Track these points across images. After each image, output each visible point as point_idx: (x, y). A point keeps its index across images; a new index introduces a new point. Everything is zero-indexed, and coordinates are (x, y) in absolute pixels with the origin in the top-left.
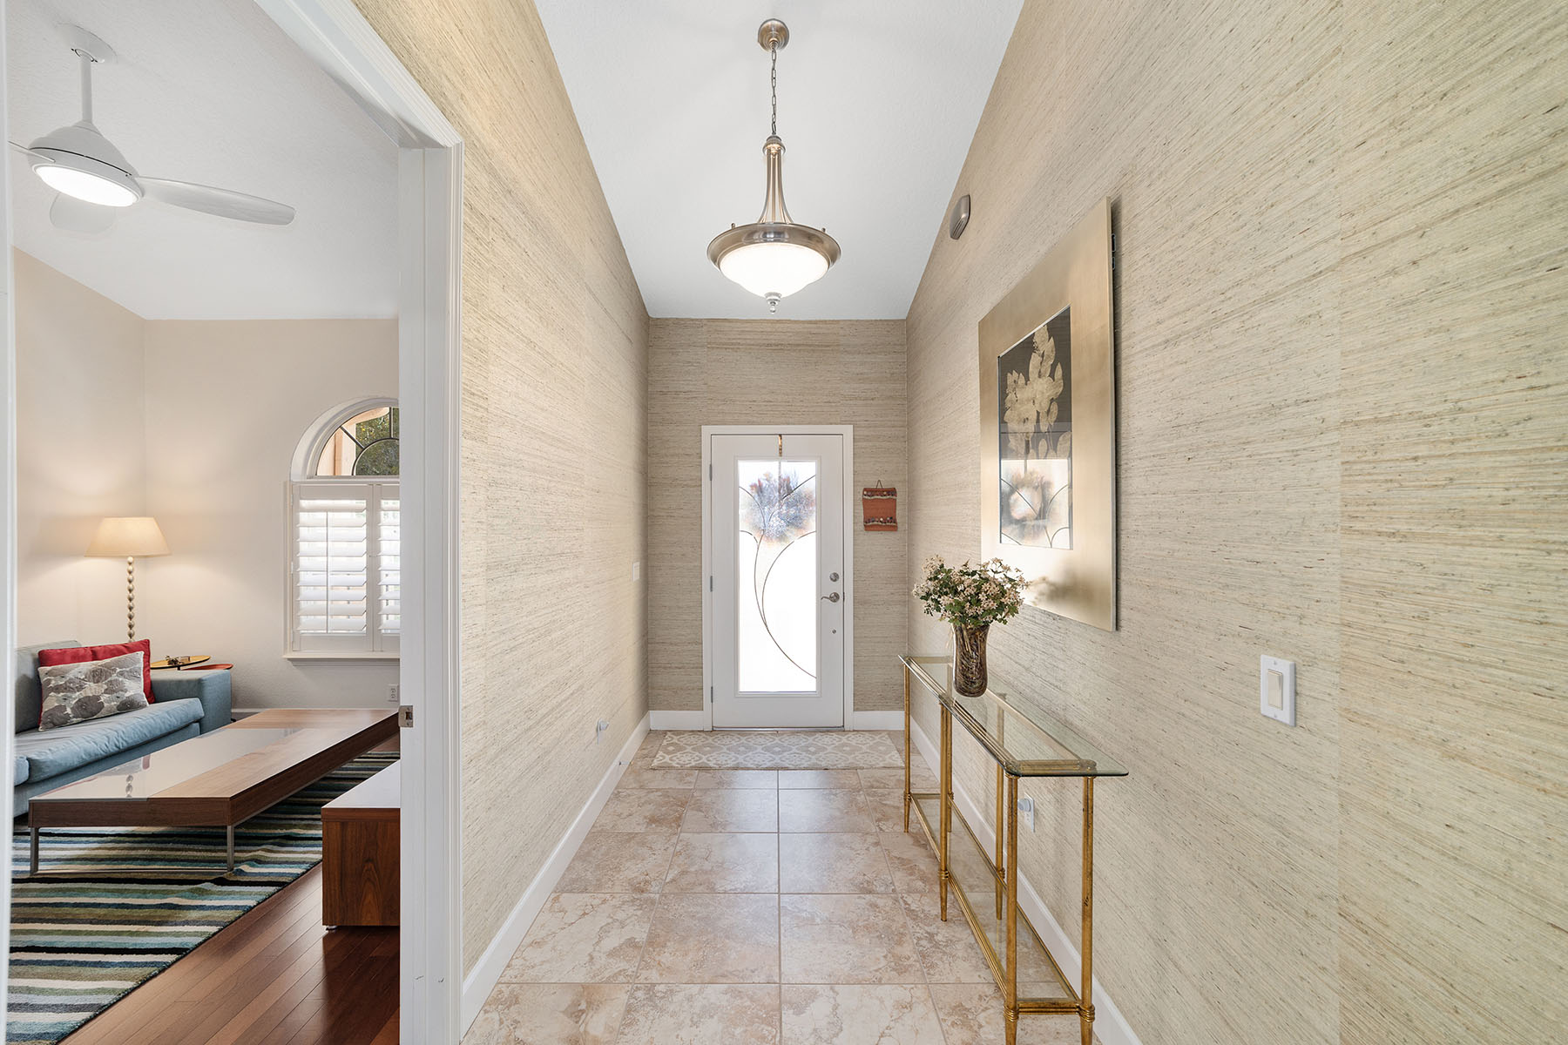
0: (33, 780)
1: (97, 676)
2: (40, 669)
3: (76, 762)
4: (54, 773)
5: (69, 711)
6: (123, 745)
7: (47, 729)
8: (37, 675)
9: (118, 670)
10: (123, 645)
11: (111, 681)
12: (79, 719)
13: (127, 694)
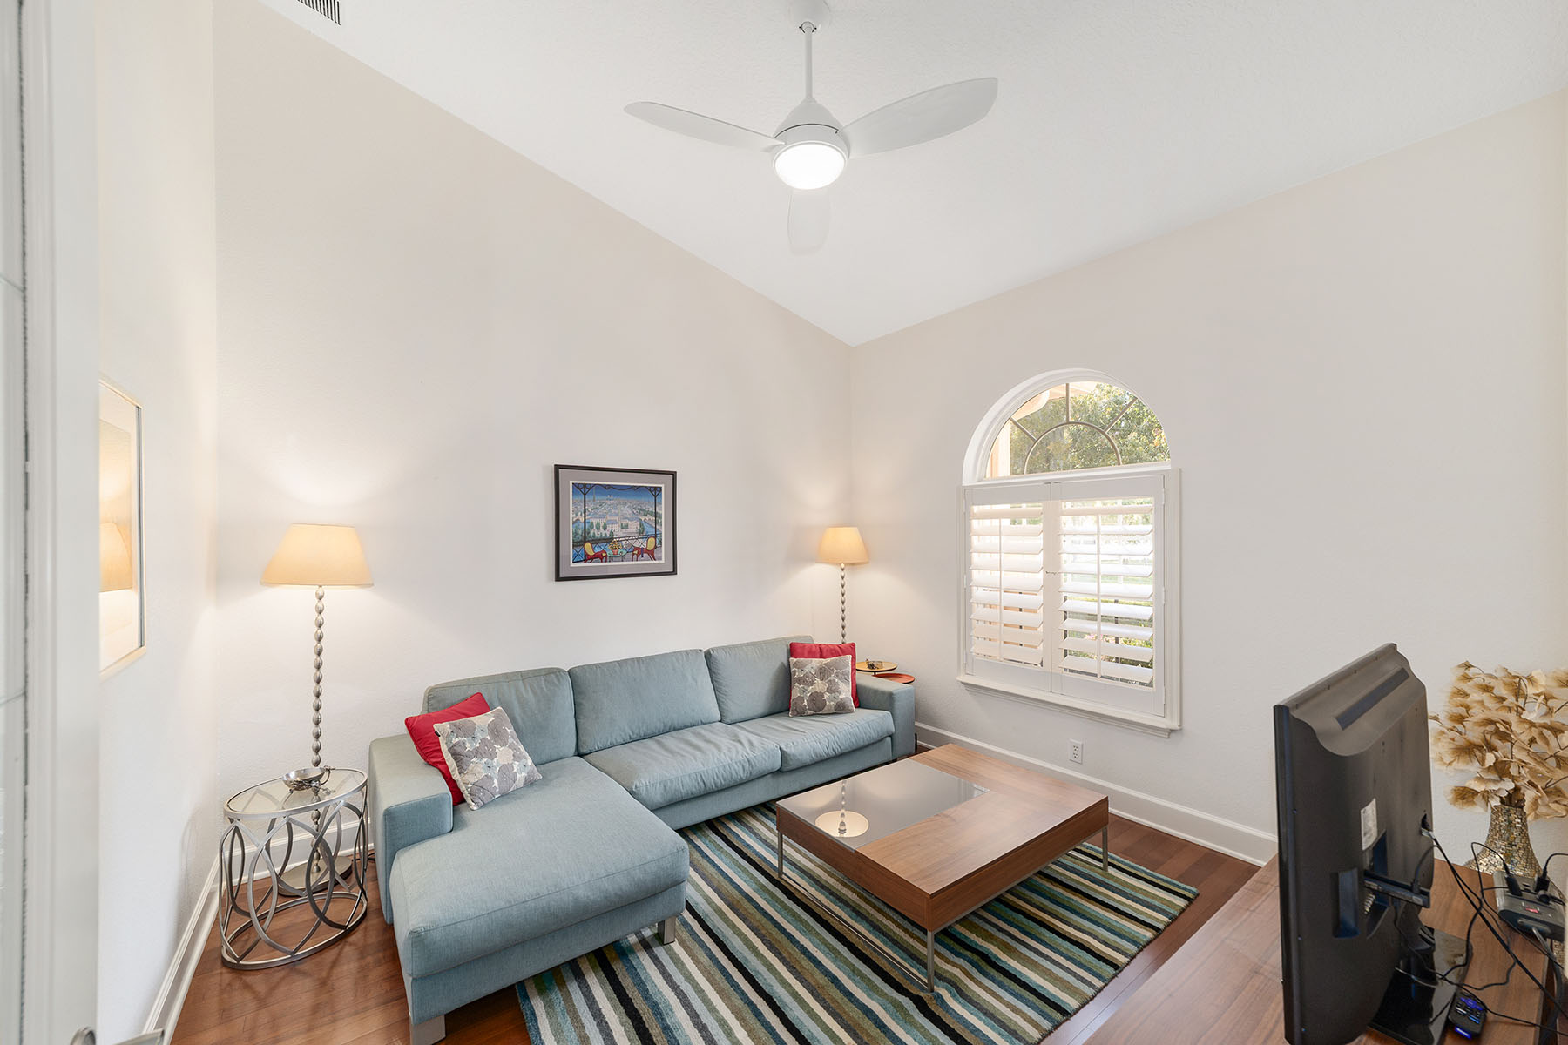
0: (784, 769)
1: (823, 673)
2: (791, 659)
3: (808, 760)
4: (795, 767)
5: (805, 703)
6: (838, 751)
7: (794, 716)
8: (789, 662)
9: (835, 671)
10: (838, 646)
11: (830, 681)
12: (812, 712)
13: (841, 697)
